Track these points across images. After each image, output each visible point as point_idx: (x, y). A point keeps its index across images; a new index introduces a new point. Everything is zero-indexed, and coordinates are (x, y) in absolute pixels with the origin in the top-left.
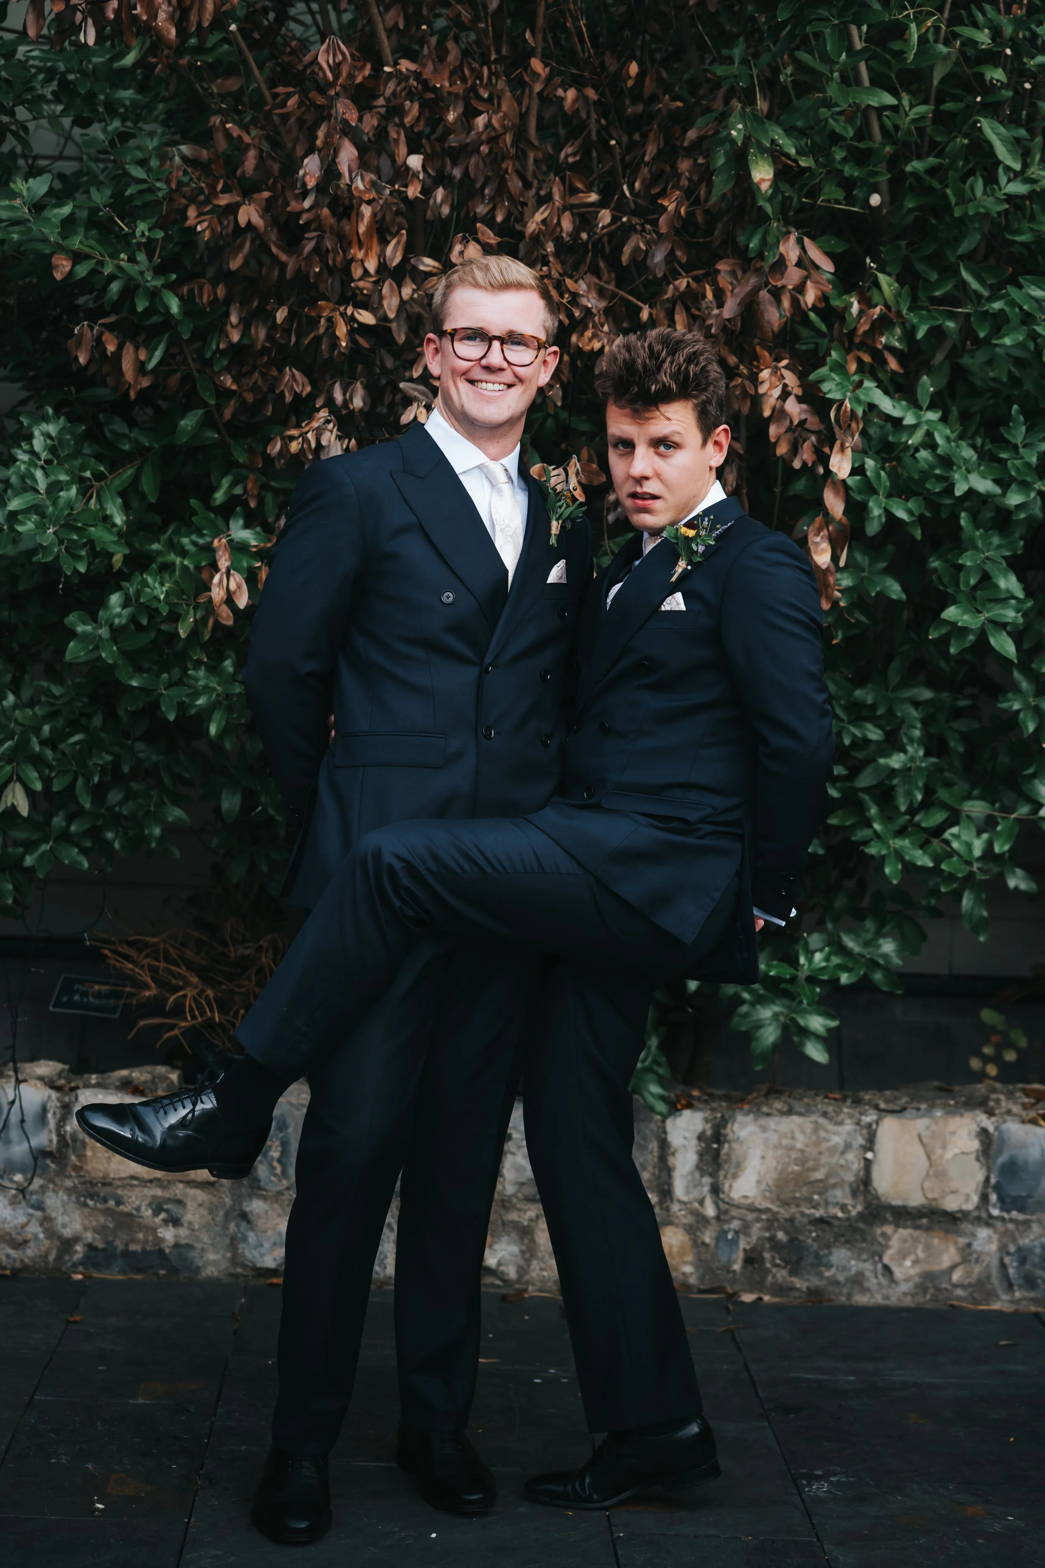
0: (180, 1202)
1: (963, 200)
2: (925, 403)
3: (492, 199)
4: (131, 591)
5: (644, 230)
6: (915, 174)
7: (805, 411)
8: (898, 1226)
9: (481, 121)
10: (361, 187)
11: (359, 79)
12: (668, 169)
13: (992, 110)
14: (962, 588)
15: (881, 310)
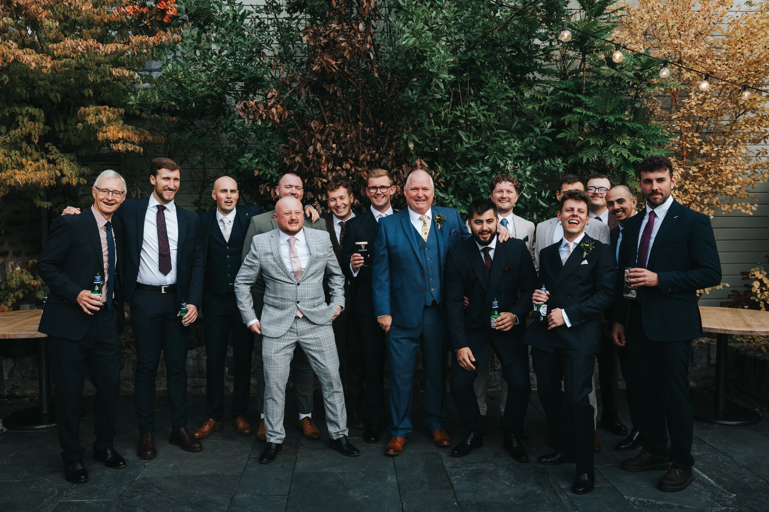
1: (456, 149)
2: (450, 194)
3: (352, 153)
5: (386, 158)
6: (445, 143)
9: (348, 136)
10: (322, 152)
11: (321, 129)
12: (390, 144)
13: (461, 128)
15: (439, 174)
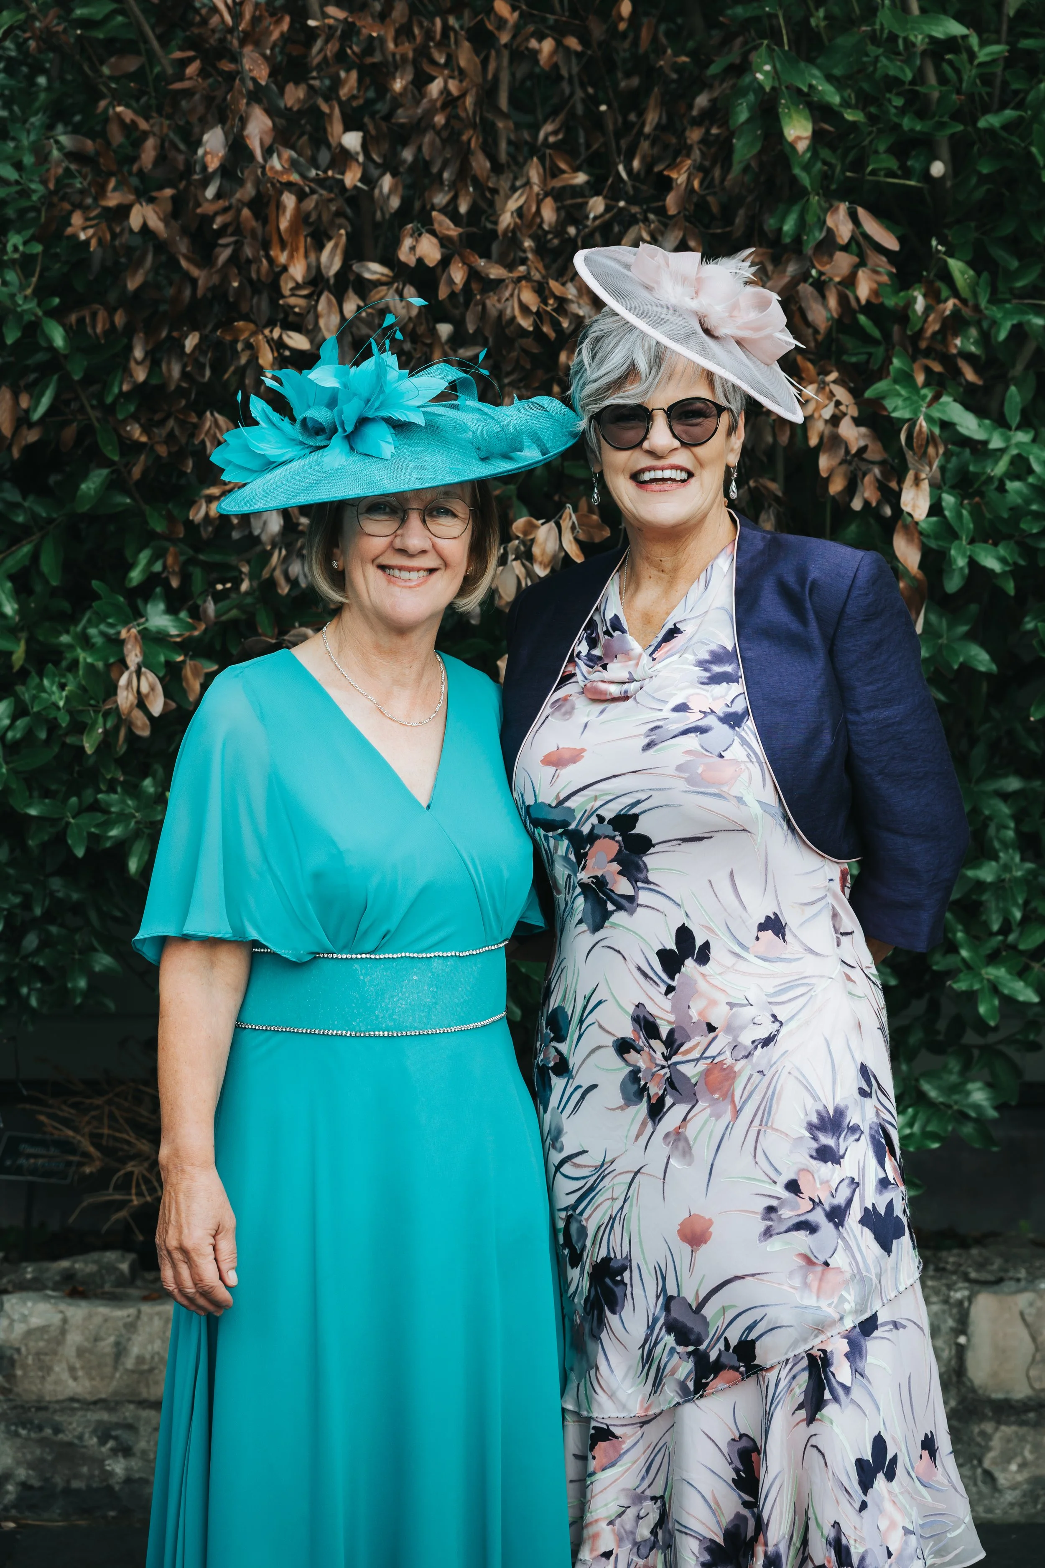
0: (131, 1427)
2: (1015, 420)
3: (453, 185)
4: (27, 697)
5: (646, 220)
6: (990, 131)
7: (864, 436)
8: (999, 1423)
9: (435, 88)
10: (278, 167)
15: (955, 305)
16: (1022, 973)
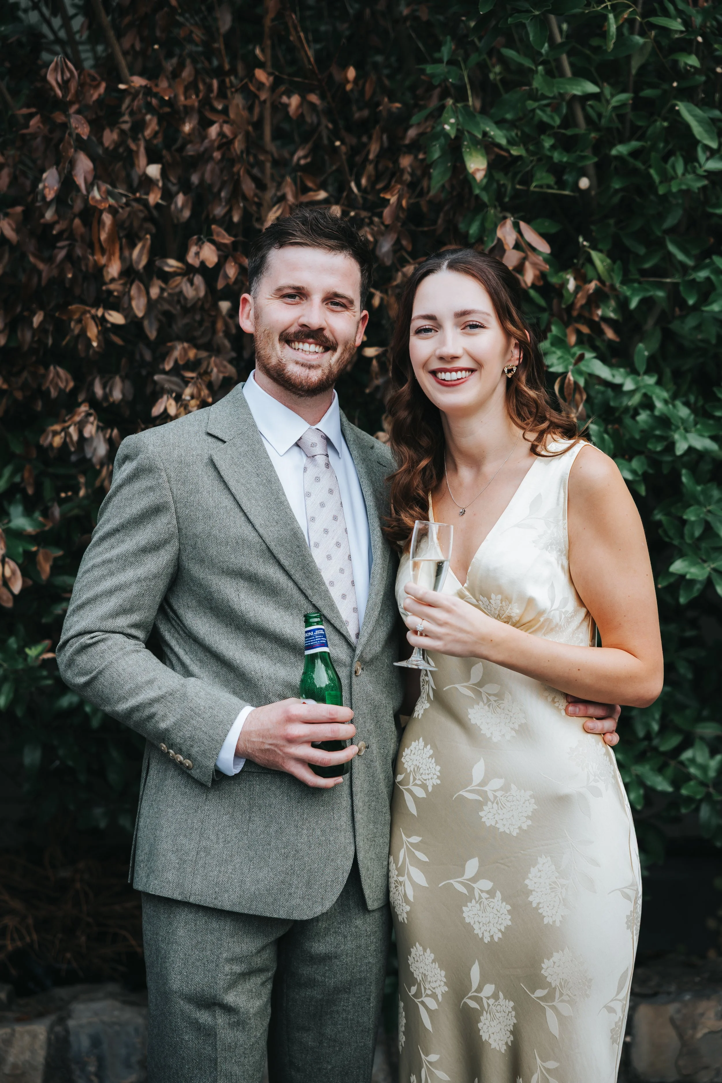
1: (667, 178)
2: (642, 368)
5: (371, 223)
6: (619, 158)
9: (213, 131)
10: (98, 196)
11: (95, 97)
12: (391, 165)
13: (688, 94)
14: (688, 541)
15: (596, 285)
16: (660, 770)
